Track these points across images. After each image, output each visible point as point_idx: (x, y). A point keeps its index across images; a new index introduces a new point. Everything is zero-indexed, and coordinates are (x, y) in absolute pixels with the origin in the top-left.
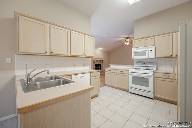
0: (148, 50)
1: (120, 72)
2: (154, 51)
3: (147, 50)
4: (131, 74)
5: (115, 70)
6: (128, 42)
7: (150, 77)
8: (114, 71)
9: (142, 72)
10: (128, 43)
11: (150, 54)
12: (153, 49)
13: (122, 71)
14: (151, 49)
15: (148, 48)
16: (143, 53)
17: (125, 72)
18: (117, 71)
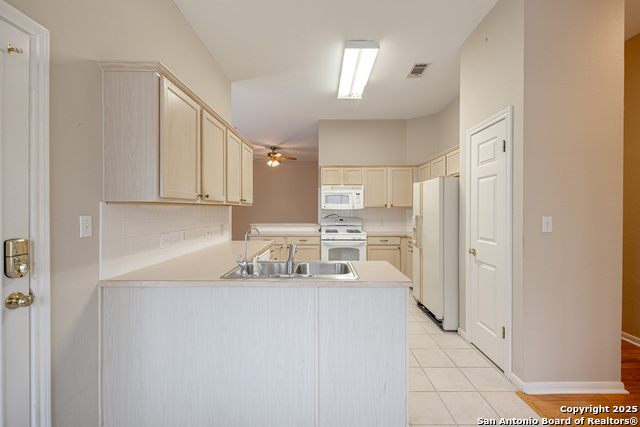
0: (353, 191)
1: (299, 243)
2: (361, 196)
3: (351, 192)
4: (326, 245)
5: (284, 237)
6: (275, 159)
7: (362, 245)
8: (281, 241)
9: (342, 237)
10: (276, 163)
11: (355, 200)
12: (361, 192)
13: (303, 239)
14: (358, 192)
15: (353, 188)
16: (343, 198)
17: (310, 241)
18: (290, 241)
